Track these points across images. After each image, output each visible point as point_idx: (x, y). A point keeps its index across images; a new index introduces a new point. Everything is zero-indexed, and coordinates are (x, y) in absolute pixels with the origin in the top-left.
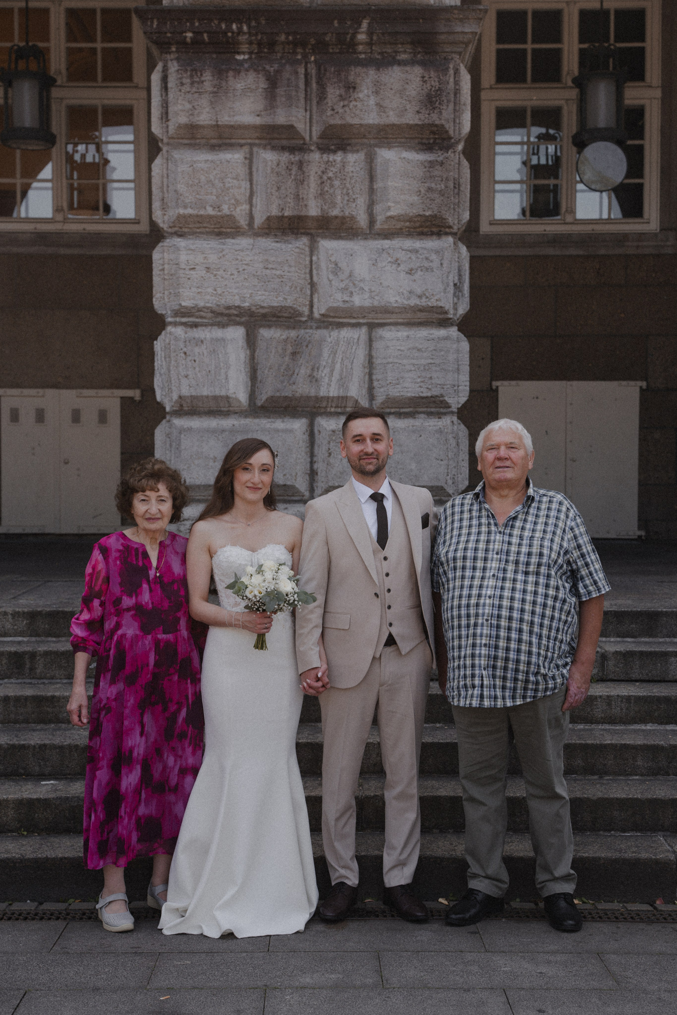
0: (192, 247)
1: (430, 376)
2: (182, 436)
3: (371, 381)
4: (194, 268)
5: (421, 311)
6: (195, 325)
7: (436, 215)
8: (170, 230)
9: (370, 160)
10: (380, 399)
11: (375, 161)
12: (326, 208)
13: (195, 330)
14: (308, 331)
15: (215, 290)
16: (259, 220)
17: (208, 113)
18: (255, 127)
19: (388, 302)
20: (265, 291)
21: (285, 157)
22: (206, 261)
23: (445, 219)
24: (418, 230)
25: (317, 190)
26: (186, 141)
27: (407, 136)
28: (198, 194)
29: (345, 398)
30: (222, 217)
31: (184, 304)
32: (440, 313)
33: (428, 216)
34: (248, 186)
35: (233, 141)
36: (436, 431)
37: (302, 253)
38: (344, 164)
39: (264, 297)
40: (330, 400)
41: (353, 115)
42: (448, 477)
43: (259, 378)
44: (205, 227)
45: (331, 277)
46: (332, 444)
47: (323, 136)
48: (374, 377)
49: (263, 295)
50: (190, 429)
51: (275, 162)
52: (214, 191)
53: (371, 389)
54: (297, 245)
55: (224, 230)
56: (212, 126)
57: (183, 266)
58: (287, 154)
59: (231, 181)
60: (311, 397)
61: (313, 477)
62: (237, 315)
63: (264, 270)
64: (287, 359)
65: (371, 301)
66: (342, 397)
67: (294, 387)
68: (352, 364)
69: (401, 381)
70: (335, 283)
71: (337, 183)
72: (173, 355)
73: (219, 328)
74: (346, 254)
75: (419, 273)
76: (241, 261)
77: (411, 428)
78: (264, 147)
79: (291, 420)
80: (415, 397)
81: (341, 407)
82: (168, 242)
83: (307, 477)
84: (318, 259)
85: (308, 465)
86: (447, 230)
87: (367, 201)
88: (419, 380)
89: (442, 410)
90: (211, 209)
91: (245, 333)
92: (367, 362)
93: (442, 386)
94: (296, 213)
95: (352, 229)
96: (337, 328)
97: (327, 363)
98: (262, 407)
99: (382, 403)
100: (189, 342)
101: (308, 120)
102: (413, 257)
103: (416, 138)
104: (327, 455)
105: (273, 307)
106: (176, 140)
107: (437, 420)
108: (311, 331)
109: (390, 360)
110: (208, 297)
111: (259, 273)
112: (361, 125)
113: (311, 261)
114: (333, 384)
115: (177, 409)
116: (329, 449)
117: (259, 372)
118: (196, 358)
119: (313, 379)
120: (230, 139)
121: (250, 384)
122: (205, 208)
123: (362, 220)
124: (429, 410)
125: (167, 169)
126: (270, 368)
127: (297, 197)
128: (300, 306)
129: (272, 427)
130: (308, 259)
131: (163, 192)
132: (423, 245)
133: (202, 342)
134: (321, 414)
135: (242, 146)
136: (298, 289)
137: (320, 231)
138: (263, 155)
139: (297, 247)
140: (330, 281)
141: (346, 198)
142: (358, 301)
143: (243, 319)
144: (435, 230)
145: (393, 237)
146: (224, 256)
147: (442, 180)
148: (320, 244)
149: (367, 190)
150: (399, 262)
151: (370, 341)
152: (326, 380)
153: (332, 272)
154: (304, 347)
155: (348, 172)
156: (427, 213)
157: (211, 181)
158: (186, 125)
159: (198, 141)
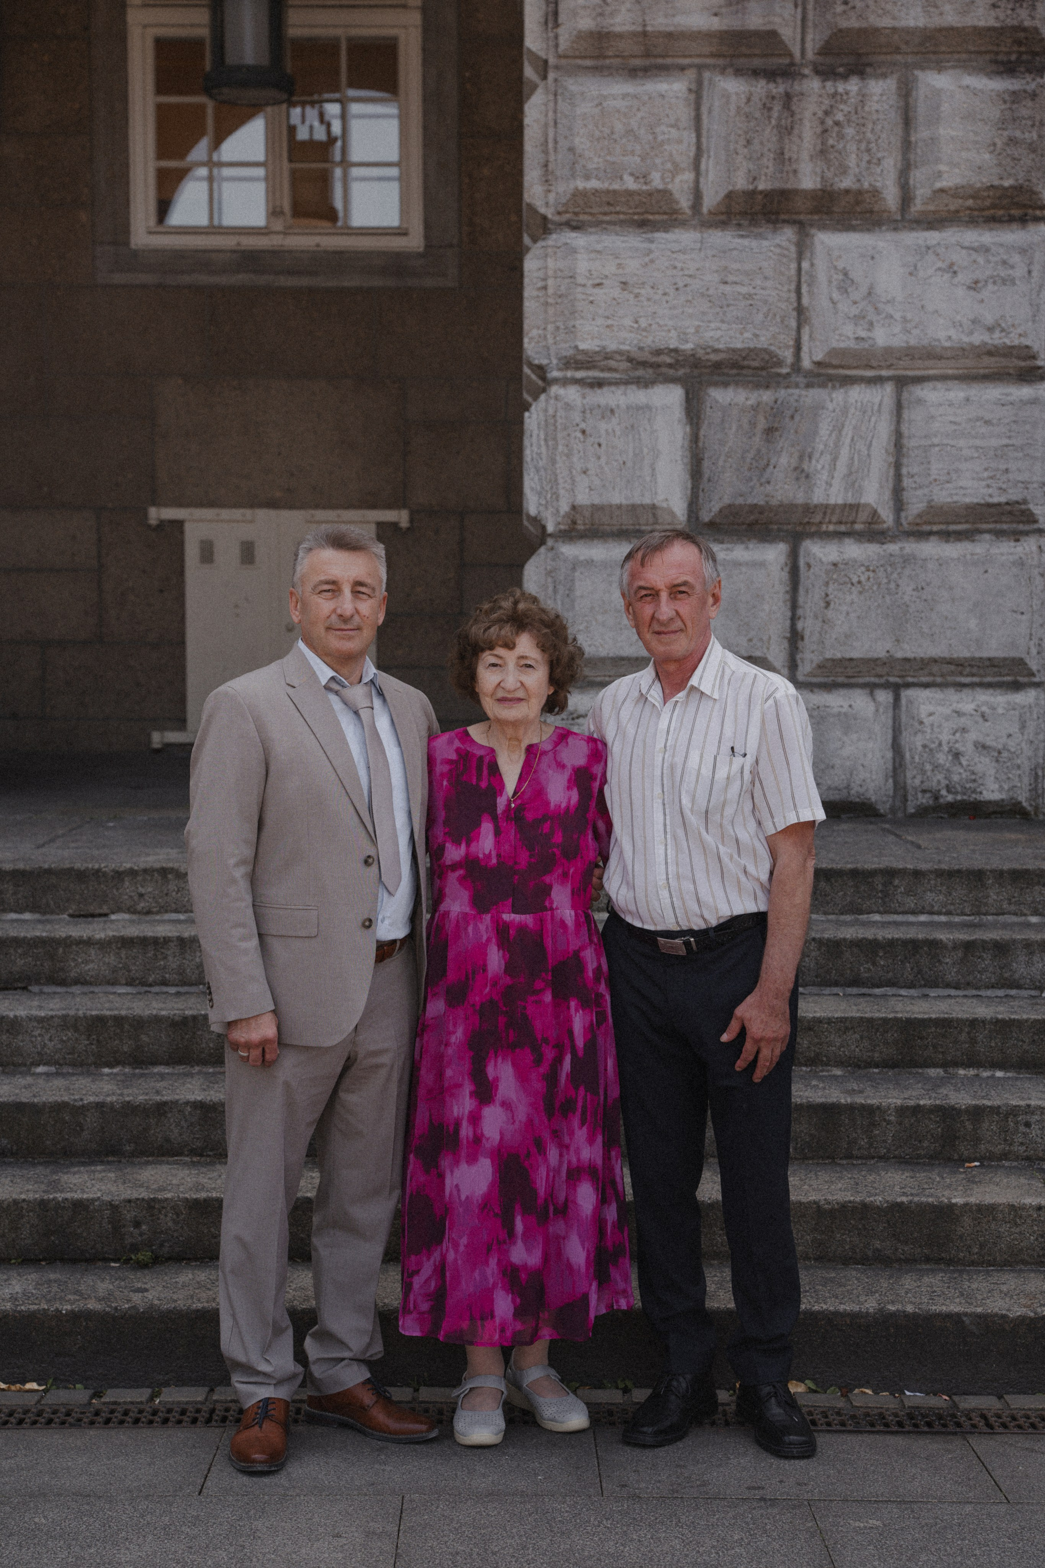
0: (599, 247)
1: (1003, 467)
2: (577, 574)
3: (898, 477)
4: (599, 285)
5: (990, 353)
6: (599, 384)
7: (1021, 187)
8: (557, 218)
9: (906, 92)
10: (915, 505)
11: (914, 93)
12: (829, 175)
13: (599, 391)
14: (790, 391)
15: (637, 322)
16: (711, 199)
17: (629, 10)
18: (708, 35)
19: (935, 340)
20: (723, 321)
21: (761, 87)
22: (620, 271)
23: (1035, 193)
24: (987, 213)
25: (815, 146)
26: (588, 63)
27: (973, 49)
28: (610, 153)
29: (855, 508)
30: (650, 194)
31: (582, 346)
32: (1025, 359)
33: (1006, 189)
34: (694, 140)
35: (669, 61)
36: (1014, 563)
37: (784, 256)
38: (863, 98)
39: (719, 333)
40: (829, 511)
41: (880, 12)
42: (1032, 643)
43: (707, 474)
44: (618, 213)
45: (836, 295)
46: (831, 585)
47: (825, 50)
48: (904, 471)
49: (719, 329)
50: (590, 563)
51: (743, 96)
52: (638, 147)
53: (898, 492)
54: (777, 241)
55: (651, 217)
56: (634, 34)
57: (580, 280)
58: (762, 82)
59: (666, 130)
60: (796, 506)
61: (796, 642)
62: (670, 366)
63: (722, 287)
64: (757, 440)
65: (905, 338)
66: (851, 505)
67: (769, 488)
68: (870, 445)
69: (954, 476)
70: (844, 306)
71: (850, 131)
72: (560, 435)
73: (639, 388)
74: (862, 256)
75: (990, 287)
76: (682, 269)
77: (968, 557)
78: (723, 71)
79: (761, 546)
80: (978, 504)
81: (846, 523)
82: (553, 239)
83: (786, 644)
84: (812, 265)
85: (788, 623)
86: (1038, 213)
87: (899, 165)
88: (986, 474)
89: (1021, 527)
90: (632, 179)
91: (684, 396)
92: (892, 444)
93: (1026, 484)
94: (778, 185)
95: (871, 212)
96: (841, 386)
97: (826, 445)
98: (712, 525)
99: (919, 516)
100: (591, 410)
101: (799, 23)
102: (981, 260)
103: (986, 52)
104: (823, 605)
105: (734, 350)
106: (571, 61)
107: (1012, 544)
108: (797, 391)
109: (936, 441)
110: (624, 334)
111: (711, 292)
112: (894, 29)
113: (799, 270)
114: (837, 483)
115: (567, 527)
116: (827, 595)
117: (706, 464)
118: (602, 441)
119: (801, 474)
120: (663, 57)
121: (689, 486)
122: (621, 178)
123: (891, 196)
124: (998, 526)
125: (555, 112)
126: (728, 456)
127: (781, 156)
128: (780, 348)
129: (728, 558)
130: (794, 266)
131: (546, 152)
132: (997, 240)
133: (612, 411)
134: (811, 535)
135: (682, 68)
136: (778, 319)
137: (816, 217)
138: (722, 83)
139: (779, 246)
140: (834, 303)
141: (866, 158)
142: (882, 337)
143: (681, 372)
144: (1016, 212)
145: (944, 227)
146: (652, 261)
147: (1033, 126)
148: (816, 240)
149: (899, 144)
150: (955, 268)
151: (899, 407)
152: (825, 476)
153: (839, 288)
154: (787, 420)
155: (870, 113)
156: (1006, 183)
157: (632, 130)
158: (591, 34)
159: (608, 61)
